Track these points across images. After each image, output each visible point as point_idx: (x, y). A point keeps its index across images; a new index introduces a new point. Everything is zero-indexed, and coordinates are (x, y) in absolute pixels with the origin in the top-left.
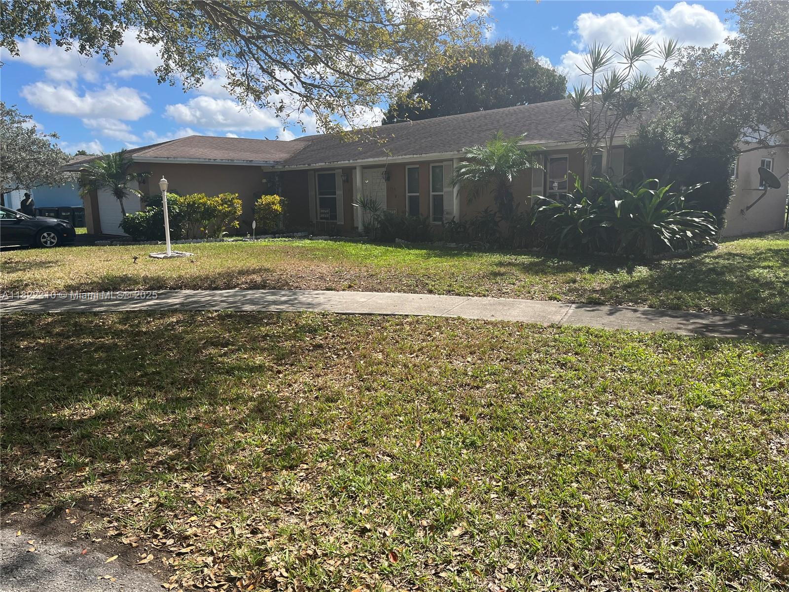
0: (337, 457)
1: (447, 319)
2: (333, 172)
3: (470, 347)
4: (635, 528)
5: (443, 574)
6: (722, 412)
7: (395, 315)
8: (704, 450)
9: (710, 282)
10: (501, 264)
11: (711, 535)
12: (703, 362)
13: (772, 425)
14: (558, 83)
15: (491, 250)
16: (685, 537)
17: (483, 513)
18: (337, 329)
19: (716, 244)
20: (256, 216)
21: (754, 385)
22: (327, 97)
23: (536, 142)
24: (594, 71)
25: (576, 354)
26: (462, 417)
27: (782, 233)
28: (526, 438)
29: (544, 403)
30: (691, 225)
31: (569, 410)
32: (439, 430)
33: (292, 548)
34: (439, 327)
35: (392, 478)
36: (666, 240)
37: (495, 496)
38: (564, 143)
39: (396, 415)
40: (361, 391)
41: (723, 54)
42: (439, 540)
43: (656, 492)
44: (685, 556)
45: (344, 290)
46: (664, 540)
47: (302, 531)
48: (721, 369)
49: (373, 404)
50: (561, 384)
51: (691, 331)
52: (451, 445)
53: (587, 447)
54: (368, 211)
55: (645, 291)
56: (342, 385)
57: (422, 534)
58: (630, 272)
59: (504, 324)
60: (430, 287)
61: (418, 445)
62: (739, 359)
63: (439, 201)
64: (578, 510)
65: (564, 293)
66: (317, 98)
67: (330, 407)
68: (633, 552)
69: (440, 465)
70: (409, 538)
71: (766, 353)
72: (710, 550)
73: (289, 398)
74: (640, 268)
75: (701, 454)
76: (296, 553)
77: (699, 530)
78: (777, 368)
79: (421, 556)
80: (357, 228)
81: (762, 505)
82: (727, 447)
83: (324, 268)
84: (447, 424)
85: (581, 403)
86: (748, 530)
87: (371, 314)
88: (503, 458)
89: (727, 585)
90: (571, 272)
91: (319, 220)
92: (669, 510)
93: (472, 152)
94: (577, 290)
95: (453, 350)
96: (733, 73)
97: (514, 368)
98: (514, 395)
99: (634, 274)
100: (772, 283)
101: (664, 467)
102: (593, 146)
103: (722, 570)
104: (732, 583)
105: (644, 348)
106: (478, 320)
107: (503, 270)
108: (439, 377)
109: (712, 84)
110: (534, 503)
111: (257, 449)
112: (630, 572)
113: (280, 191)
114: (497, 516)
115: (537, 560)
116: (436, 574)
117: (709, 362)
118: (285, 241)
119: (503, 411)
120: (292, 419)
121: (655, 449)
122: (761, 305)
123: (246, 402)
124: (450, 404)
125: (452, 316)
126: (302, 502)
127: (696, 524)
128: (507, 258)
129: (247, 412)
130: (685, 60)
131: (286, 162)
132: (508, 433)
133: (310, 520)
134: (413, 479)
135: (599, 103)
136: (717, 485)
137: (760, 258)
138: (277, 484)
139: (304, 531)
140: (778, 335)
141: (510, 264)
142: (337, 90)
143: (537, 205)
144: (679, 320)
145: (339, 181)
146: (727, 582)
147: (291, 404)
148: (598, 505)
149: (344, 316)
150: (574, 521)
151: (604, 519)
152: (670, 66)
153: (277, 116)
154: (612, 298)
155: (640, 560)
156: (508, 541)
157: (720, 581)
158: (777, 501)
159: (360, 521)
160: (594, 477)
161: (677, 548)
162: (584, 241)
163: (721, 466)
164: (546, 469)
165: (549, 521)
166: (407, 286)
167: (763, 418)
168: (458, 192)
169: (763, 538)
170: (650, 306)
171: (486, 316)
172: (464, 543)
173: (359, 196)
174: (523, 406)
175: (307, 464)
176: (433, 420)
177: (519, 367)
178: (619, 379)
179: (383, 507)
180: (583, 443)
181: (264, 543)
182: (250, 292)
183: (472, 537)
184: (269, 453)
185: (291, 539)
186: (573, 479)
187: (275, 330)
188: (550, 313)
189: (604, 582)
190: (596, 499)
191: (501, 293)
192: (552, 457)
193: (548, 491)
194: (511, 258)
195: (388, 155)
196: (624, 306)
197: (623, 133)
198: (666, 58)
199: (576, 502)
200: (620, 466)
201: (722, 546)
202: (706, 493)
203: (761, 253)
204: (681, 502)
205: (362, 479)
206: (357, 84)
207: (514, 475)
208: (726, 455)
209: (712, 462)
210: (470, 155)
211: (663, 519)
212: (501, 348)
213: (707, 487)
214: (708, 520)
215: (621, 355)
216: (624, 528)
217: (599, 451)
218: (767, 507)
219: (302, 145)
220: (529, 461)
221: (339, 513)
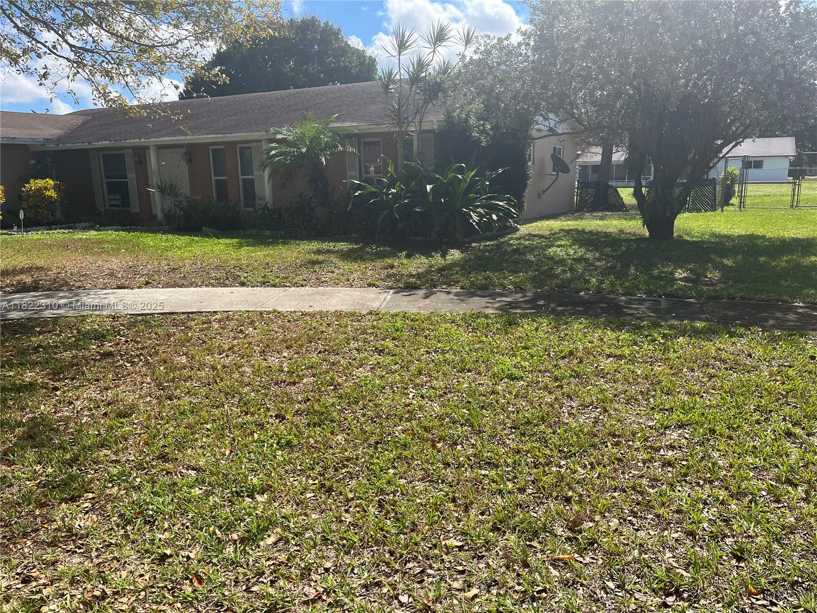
0: (131, 478)
1: (261, 313)
2: (121, 152)
3: (286, 341)
4: (446, 504)
5: (254, 589)
6: (522, 383)
7: (202, 312)
8: (507, 421)
9: (513, 262)
10: (319, 252)
11: (513, 500)
12: (507, 337)
13: (564, 390)
14: (369, 64)
15: (309, 238)
16: (491, 505)
17: (299, 515)
18: (131, 333)
19: (519, 226)
20: (24, 205)
21: (549, 355)
22: (104, 64)
23: (347, 124)
24: (400, 53)
25: (394, 339)
26: (277, 416)
27: (573, 214)
28: (344, 430)
29: (362, 392)
30: (495, 209)
31: (386, 396)
32: (252, 434)
33: (74, 592)
34: (252, 323)
35: (197, 493)
36: (474, 223)
37: (312, 495)
38: (376, 126)
39: (202, 424)
40: (161, 401)
41: (516, 45)
42: (251, 552)
43: (466, 466)
44: (491, 524)
45: (139, 287)
46: (473, 512)
47: (87, 571)
48: (521, 343)
49: (175, 414)
50: (378, 372)
51: (497, 309)
52: (265, 448)
53: (404, 431)
54: (167, 197)
55: (457, 273)
56: (137, 396)
57: (232, 549)
58: (443, 256)
59: (323, 315)
60: (242, 279)
61: (228, 452)
62: (536, 332)
63: (249, 186)
64: (395, 496)
65: (382, 279)
66: (90, 64)
67: (122, 423)
68: (445, 529)
69: (253, 471)
70: (217, 556)
71: (558, 324)
72: (512, 514)
73: (69, 418)
74: (452, 251)
75: (505, 425)
76: (79, 596)
77: (503, 497)
78: (567, 338)
79: (230, 574)
80: (156, 216)
81: (556, 466)
82: (527, 415)
83: (115, 263)
84: (261, 426)
85: (398, 388)
86: (545, 490)
87: (173, 313)
88: (321, 454)
89: (528, 546)
90: (389, 257)
91: (108, 207)
92: (477, 482)
93: (281, 133)
94: (394, 275)
95: (268, 346)
96: (525, 64)
97: (332, 358)
98: (332, 388)
99: (448, 257)
100: (564, 260)
101: (473, 442)
102: (403, 130)
103: (523, 532)
104: (532, 543)
105: (456, 328)
106: (295, 312)
107: (321, 258)
108: (252, 377)
109: (507, 73)
110: (351, 496)
111: (28, 483)
112: (442, 548)
113: (54, 174)
114: (314, 516)
115: (354, 553)
116: (248, 590)
117: (512, 337)
118: (64, 233)
119: (320, 405)
120: (74, 443)
121: (465, 425)
122: (556, 281)
123: (12, 429)
124: (264, 405)
125: (267, 310)
126: (87, 537)
127: (500, 492)
128: (325, 246)
129: (15, 440)
130: (482, 48)
131: (60, 139)
132: (325, 427)
133: (97, 557)
134: (222, 491)
135: (407, 87)
136: (518, 452)
137: (554, 238)
138: (55, 521)
139: (89, 570)
140: (568, 308)
141: (328, 251)
142: (115, 56)
143: (353, 189)
144: (486, 299)
145: (130, 163)
146: (528, 543)
147: (72, 424)
148: (414, 487)
149: (140, 318)
150: (389, 508)
151: (418, 501)
152: (470, 53)
153: (41, 84)
154: (427, 281)
155: (451, 535)
156: (325, 540)
157: (522, 543)
158: (569, 460)
159: (159, 547)
160: (408, 461)
161: (484, 517)
162: (400, 226)
163: (521, 434)
164: (363, 460)
165: (366, 512)
166: (215, 279)
167: (557, 384)
168: (270, 176)
169: (558, 496)
170: (462, 288)
171: (303, 308)
172: (279, 551)
173: (154, 179)
174: (340, 397)
175: (93, 492)
176: (245, 424)
177: (338, 358)
178: (433, 361)
179: (187, 527)
180: (400, 428)
181: (40, 591)
182: (17, 296)
183: (287, 542)
184: (44, 486)
185: (73, 582)
186: (390, 465)
187: (51, 340)
188: (368, 300)
189: (418, 563)
190: (411, 482)
191: (320, 282)
192: (370, 446)
193: (365, 481)
194: (331, 246)
195: (186, 135)
196: (439, 288)
197: (431, 118)
198: (466, 45)
199: (392, 488)
200: (434, 446)
201: (523, 509)
202: (509, 461)
203: (556, 233)
204: (487, 472)
205: (161, 500)
206: (140, 50)
207: (331, 471)
208: (526, 423)
209: (513, 431)
210: (279, 136)
211: (472, 492)
212: (319, 339)
213: (509, 455)
214: (510, 487)
215: (435, 336)
216: (436, 507)
217: (415, 434)
218: (561, 467)
219: (80, 120)
220: (346, 454)
221: (133, 542)
